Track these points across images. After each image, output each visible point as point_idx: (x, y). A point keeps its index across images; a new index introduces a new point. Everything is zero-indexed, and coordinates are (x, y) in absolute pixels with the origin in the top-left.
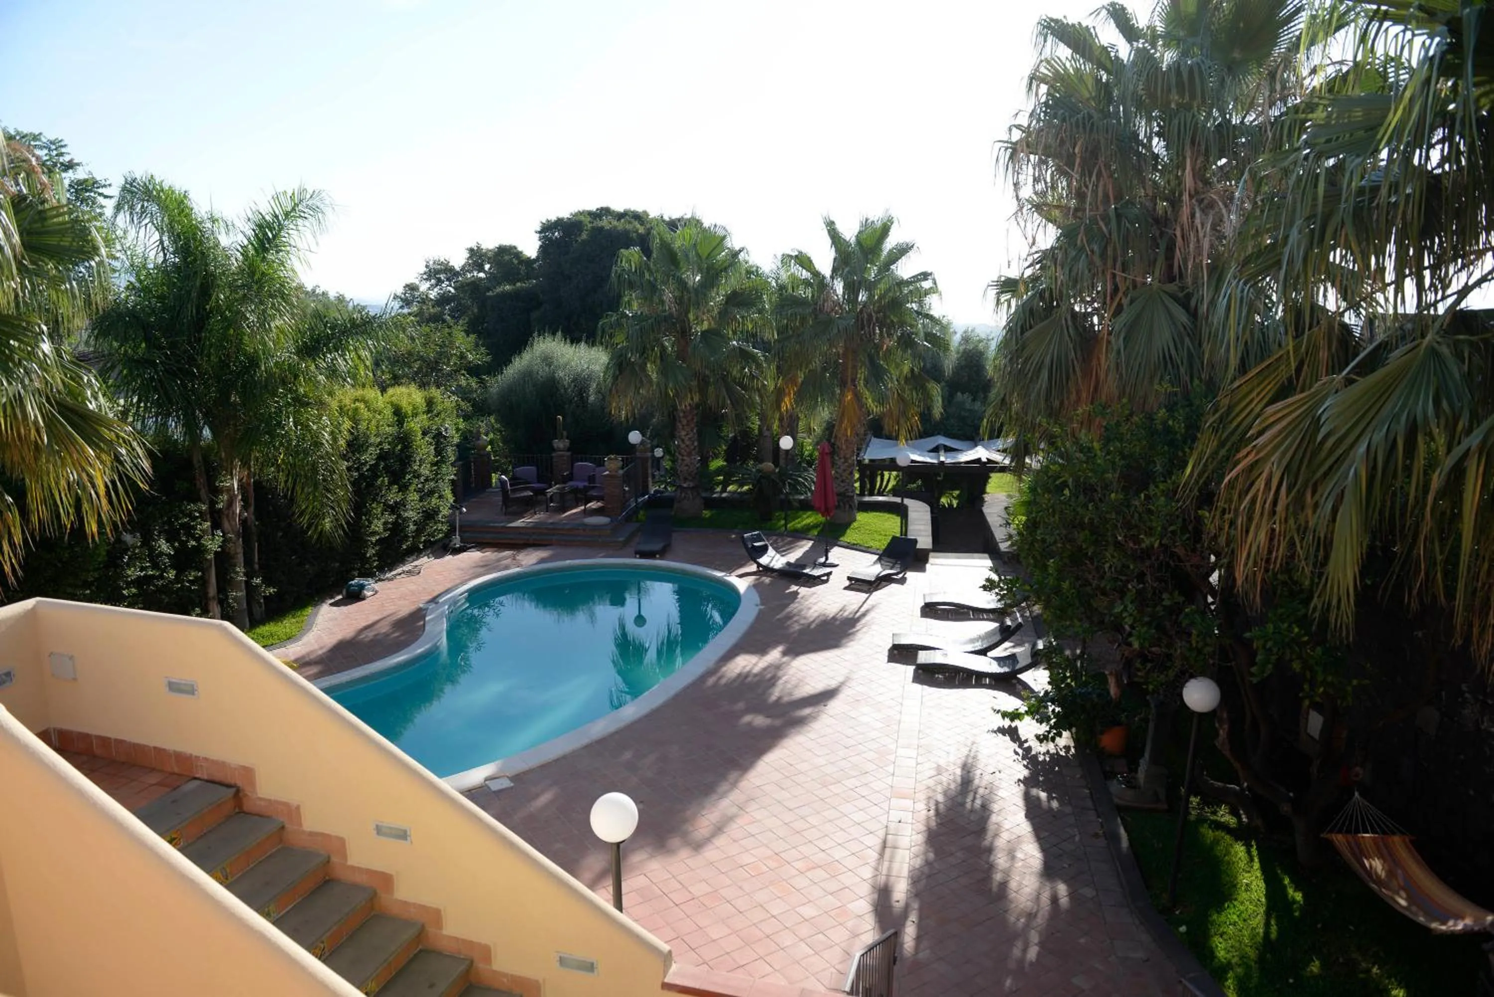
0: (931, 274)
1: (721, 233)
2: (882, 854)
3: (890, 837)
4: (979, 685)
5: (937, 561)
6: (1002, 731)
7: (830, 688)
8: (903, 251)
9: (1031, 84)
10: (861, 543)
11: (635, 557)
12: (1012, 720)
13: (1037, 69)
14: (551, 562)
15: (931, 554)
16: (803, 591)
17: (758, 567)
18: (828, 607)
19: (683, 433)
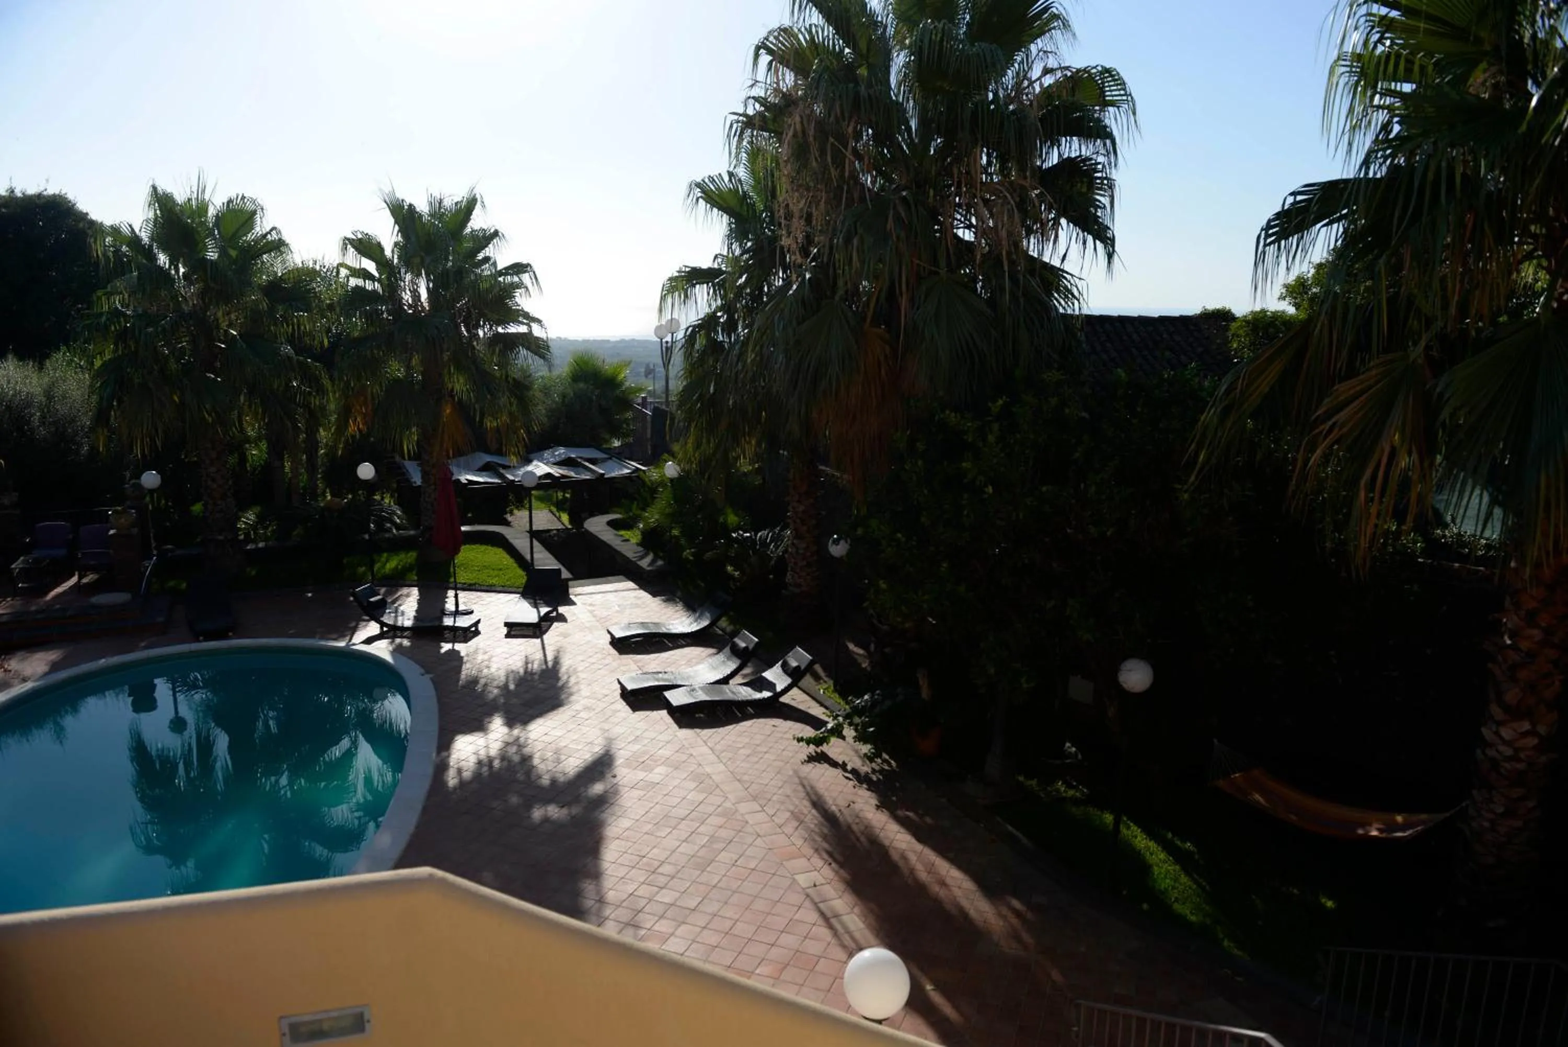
0: (528, 265)
1: (250, 207)
2: (831, 927)
3: (821, 905)
4: (746, 717)
5: (579, 590)
6: (811, 759)
7: (597, 756)
8: (488, 237)
9: (757, 56)
10: (480, 582)
11: (199, 641)
12: (817, 746)
13: (766, 39)
14: (64, 669)
15: (570, 583)
16: (461, 648)
17: (382, 628)
18: (510, 661)
19: (213, 469)
